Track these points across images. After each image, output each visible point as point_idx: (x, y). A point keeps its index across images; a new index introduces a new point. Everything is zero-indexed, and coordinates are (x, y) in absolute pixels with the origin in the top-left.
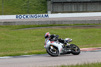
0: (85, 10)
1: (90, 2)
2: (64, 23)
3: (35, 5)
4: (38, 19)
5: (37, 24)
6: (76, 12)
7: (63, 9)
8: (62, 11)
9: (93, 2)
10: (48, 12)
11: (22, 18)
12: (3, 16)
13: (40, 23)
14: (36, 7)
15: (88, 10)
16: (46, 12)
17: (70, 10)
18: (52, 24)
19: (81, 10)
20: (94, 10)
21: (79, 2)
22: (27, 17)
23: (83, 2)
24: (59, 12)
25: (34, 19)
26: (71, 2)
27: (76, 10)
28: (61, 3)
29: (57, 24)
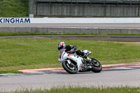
0: (81, 14)
1: (89, 3)
2: (50, 32)
3: (12, 5)
4: (16, 25)
5: (13, 32)
6: (69, 17)
7: (51, 13)
8: (49, 14)
9: (92, 3)
10: (30, 15)
13: (17, 31)
14: (13, 7)
15: (86, 14)
16: (28, 16)
17: (60, 14)
18: (33, 32)
19: (76, 14)
20: (93, 14)
21: (73, 3)
23: (79, 3)
24: (45, 16)
25: (10, 25)
26: (62, 3)
27: (69, 14)
28: (48, 3)
29: (40, 33)
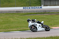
4: (36, 9)
5: (36, 13)
8: (50, 5)
10: (42, 5)
11: (27, 9)
12: (15, 7)
13: (37, 12)
14: (35, 2)
17: (55, 4)
18: (44, 12)
22: (29, 8)
25: (33, 10)
29: (47, 13)
